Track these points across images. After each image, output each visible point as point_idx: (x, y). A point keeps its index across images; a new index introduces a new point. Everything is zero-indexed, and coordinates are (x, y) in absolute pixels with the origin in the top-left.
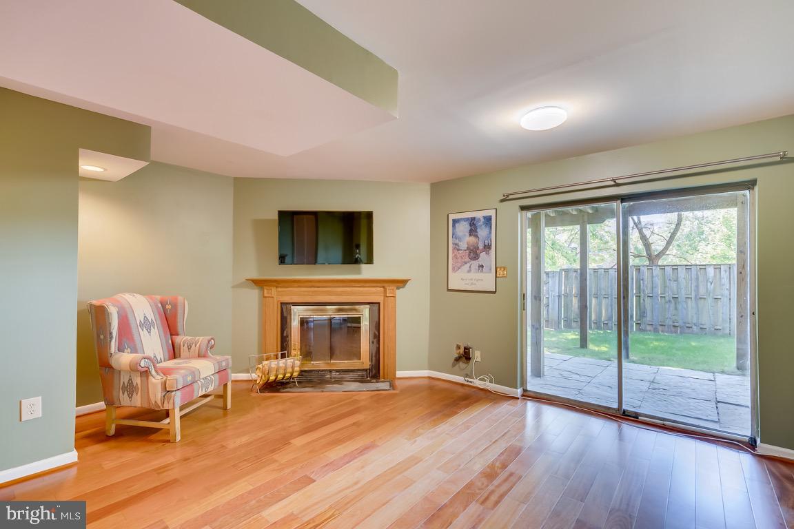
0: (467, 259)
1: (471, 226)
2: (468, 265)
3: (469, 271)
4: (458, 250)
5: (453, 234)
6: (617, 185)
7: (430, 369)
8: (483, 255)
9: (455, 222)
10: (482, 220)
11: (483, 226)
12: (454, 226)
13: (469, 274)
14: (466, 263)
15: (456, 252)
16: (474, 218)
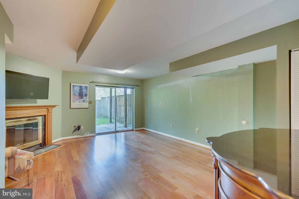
0: (79, 98)
1: (80, 88)
2: (79, 100)
3: (80, 102)
4: (75, 95)
5: (73, 90)
6: (117, 84)
7: (62, 137)
8: (84, 97)
9: (73, 86)
10: (84, 87)
11: (85, 89)
12: (73, 87)
13: (79, 103)
14: (78, 100)
15: (74, 96)
16: (81, 86)
